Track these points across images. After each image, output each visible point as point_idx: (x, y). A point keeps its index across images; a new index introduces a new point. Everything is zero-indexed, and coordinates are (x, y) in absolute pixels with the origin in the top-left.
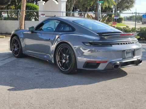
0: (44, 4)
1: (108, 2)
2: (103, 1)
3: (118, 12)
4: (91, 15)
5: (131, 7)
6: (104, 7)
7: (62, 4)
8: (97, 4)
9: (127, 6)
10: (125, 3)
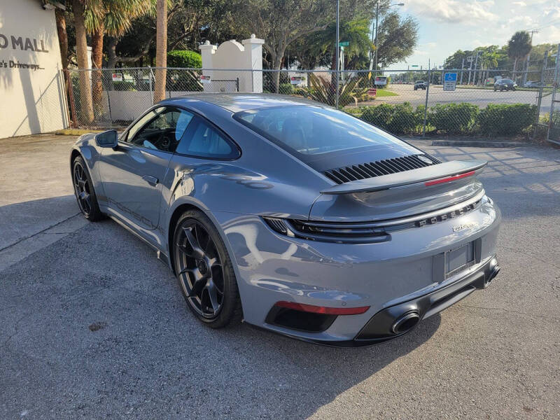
0: (213, 52)
1: (360, 45)
2: (348, 43)
3: (380, 65)
4: (320, 77)
5: (407, 55)
6: (350, 55)
7: (253, 51)
8: (335, 49)
9: (398, 53)
10: (395, 46)
